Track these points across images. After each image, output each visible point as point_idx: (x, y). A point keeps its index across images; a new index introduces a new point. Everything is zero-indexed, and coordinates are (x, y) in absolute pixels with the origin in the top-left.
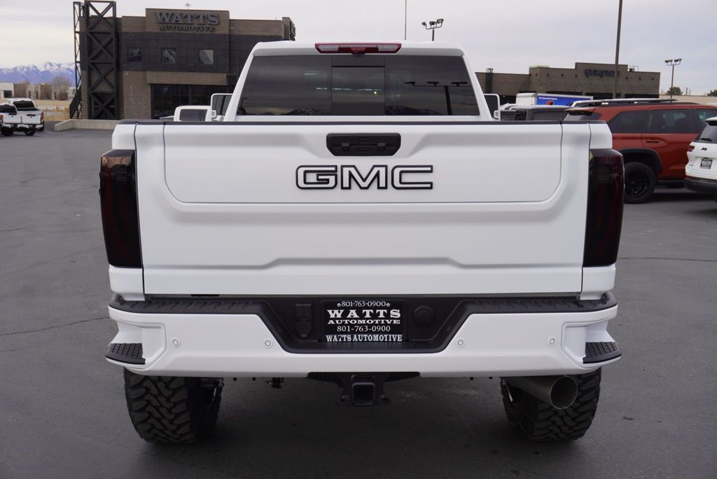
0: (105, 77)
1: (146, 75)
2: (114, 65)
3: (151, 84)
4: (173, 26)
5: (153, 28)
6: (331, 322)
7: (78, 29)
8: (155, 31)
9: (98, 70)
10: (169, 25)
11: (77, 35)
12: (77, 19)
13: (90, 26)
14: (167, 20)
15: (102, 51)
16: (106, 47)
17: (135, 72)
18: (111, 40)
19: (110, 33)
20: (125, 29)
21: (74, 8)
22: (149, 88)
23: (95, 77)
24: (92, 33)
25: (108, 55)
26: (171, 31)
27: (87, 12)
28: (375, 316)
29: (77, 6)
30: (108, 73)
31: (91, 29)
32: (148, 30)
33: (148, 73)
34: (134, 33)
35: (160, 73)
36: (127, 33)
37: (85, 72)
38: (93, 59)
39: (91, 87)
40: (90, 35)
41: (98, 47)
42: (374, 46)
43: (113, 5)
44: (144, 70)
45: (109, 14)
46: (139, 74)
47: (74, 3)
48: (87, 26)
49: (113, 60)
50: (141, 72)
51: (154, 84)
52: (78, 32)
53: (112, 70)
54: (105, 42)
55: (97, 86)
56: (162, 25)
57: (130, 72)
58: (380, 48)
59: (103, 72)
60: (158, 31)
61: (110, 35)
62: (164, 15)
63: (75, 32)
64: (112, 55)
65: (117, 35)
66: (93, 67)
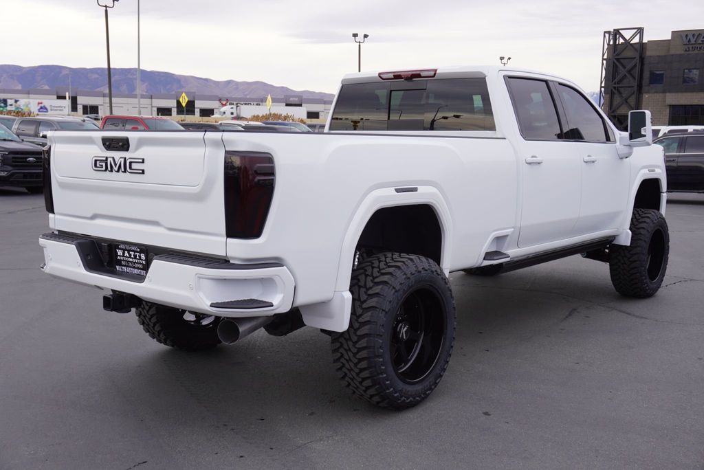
0: (626, 100)
1: (665, 96)
2: (635, 88)
3: (670, 105)
4: (699, 46)
5: (678, 50)
6: (119, 258)
7: (605, 57)
8: (678, 53)
9: (620, 93)
10: (694, 46)
11: (605, 62)
12: (606, 47)
13: (616, 53)
14: (693, 41)
15: (625, 75)
16: (629, 72)
17: (655, 94)
18: (635, 65)
19: (635, 58)
20: (649, 53)
21: (605, 36)
22: (668, 110)
23: (617, 100)
24: (618, 60)
25: (631, 78)
26: (696, 52)
27: (615, 40)
28: (135, 256)
29: (607, 35)
30: (629, 97)
31: (618, 55)
32: (672, 52)
33: (668, 94)
34: (658, 56)
35: (680, 94)
36: (650, 57)
37: (608, 96)
38: (615, 84)
39: (612, 110)
40: (615, 61)
41: (622, 71)
42: (418, 72)
43: (640, 31)
44: (664, 92)
45: (636, 40)
46: (659, 96)
47: (605, 32)
48: (614, 52)
49: (635, 84)
50: (661, 94)
51: (673, 105)
52: (605, 59)
53: (633, 93)
54: (629, 67)
55: (618, 108)
56: (686, 47)
57: (650, 95)
58: (423, 74)
59: (624, 96)
60: (683, 52)
61: (635, 60)
62: (690, 36)
63: (603, 59)
64: (635, 78)
65: (642, 59)
66: (616, 92)
